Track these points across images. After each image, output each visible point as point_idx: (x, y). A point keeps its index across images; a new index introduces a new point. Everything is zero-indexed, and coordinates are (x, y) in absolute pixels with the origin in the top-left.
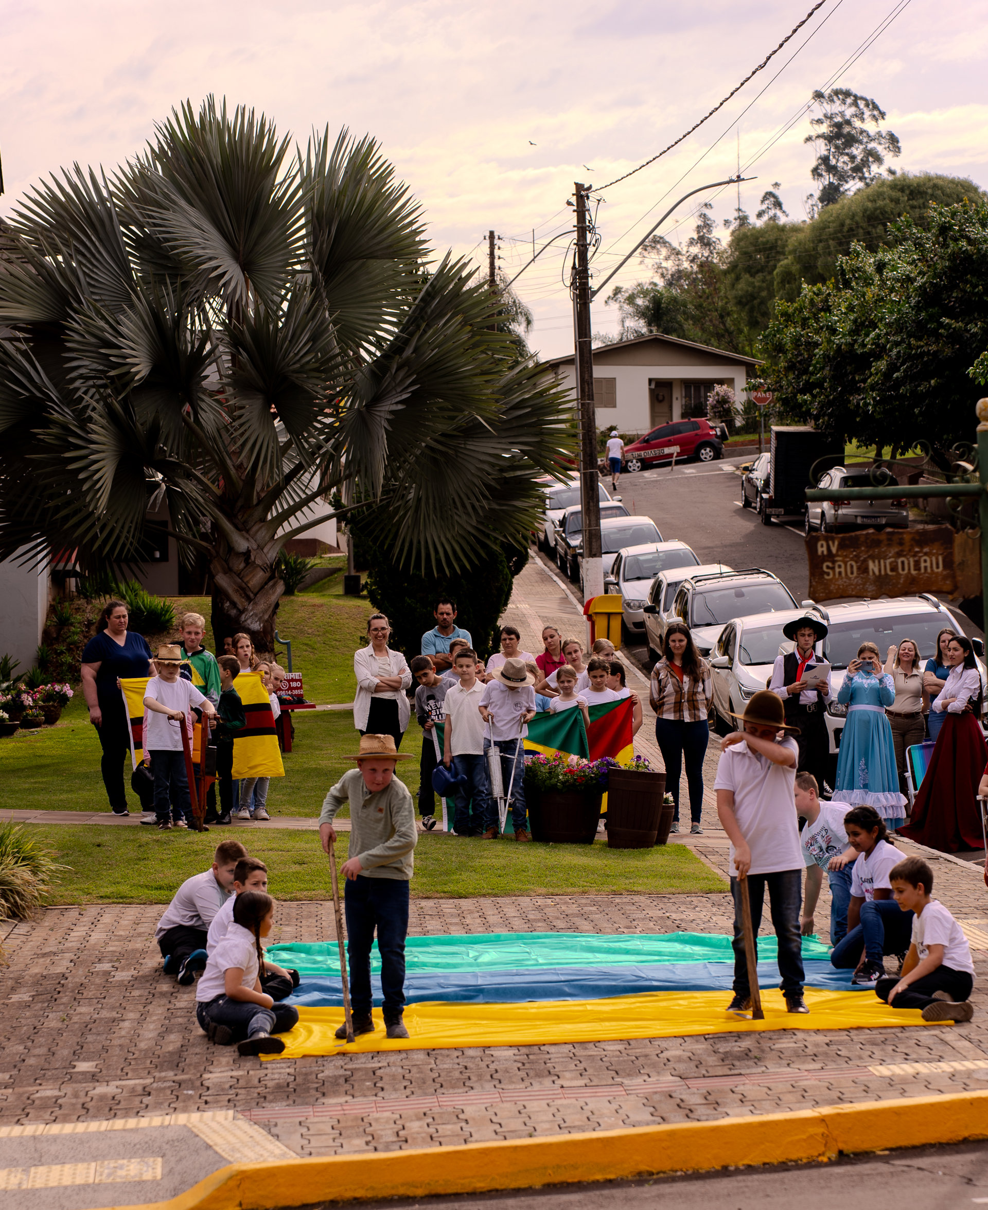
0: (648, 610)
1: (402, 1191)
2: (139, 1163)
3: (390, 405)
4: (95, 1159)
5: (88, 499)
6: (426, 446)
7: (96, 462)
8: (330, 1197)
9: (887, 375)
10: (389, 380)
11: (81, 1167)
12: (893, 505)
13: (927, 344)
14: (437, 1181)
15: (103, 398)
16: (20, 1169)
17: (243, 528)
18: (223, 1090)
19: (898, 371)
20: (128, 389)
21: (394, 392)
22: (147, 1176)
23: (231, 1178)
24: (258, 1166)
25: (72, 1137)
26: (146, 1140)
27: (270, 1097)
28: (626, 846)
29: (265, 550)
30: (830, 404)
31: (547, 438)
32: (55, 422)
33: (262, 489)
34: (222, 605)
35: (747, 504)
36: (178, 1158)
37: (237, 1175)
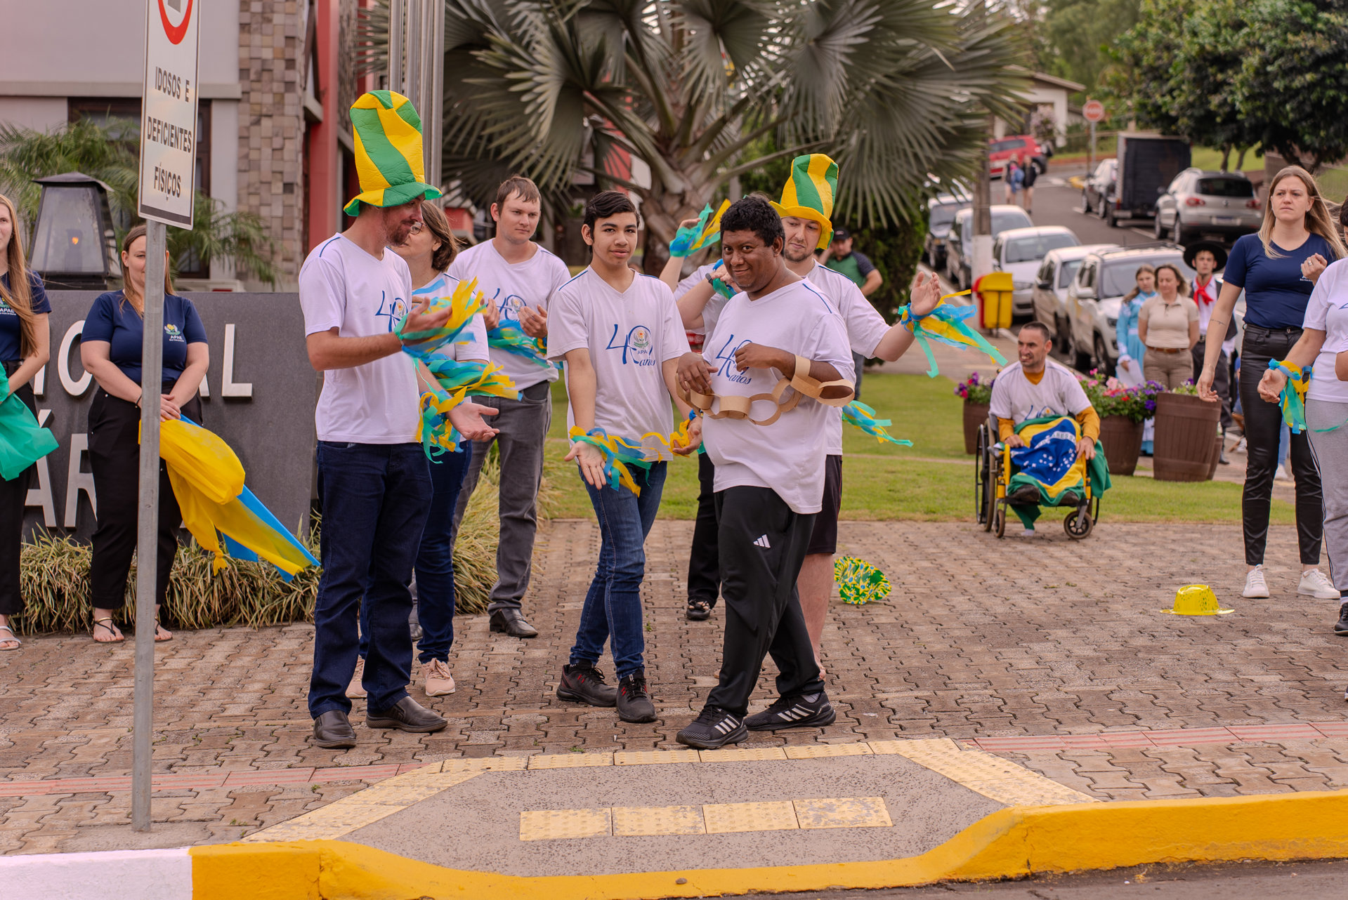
0: (1042, 287)
1: (1257, 853)
2: (853, 803)
3: (848, 37)
4: (788, 795)
5: (530, 123)
6: (877, 83)
7: (539, 84)
8: (1156, 858)
9: (1260, 71)
10: (845, 12)
11: (772, 806)
12: (1248, 206)
13: (1304, 40)
14: (1306, 840)
15: (548, 22)
16: (689, 808)
17: (678, 168)
18: (915, 712)
19: (1272, 64)
20: (575, 10)
21: (849, 25)
22: (873, 821)
23: (1014, 826)
24: (1051, 811)
25: (746, 766)
26: (853, 772)
27: (987, 724)
28: (1177, 480)
29: (701, 191)
30: (1191, 105)
31: (1003, 81)
32: (498, 44)
33: (699, 129)
34: (655, 246)
35: (1089, 209)
36: (908, 798)
37: (1022, 823)
